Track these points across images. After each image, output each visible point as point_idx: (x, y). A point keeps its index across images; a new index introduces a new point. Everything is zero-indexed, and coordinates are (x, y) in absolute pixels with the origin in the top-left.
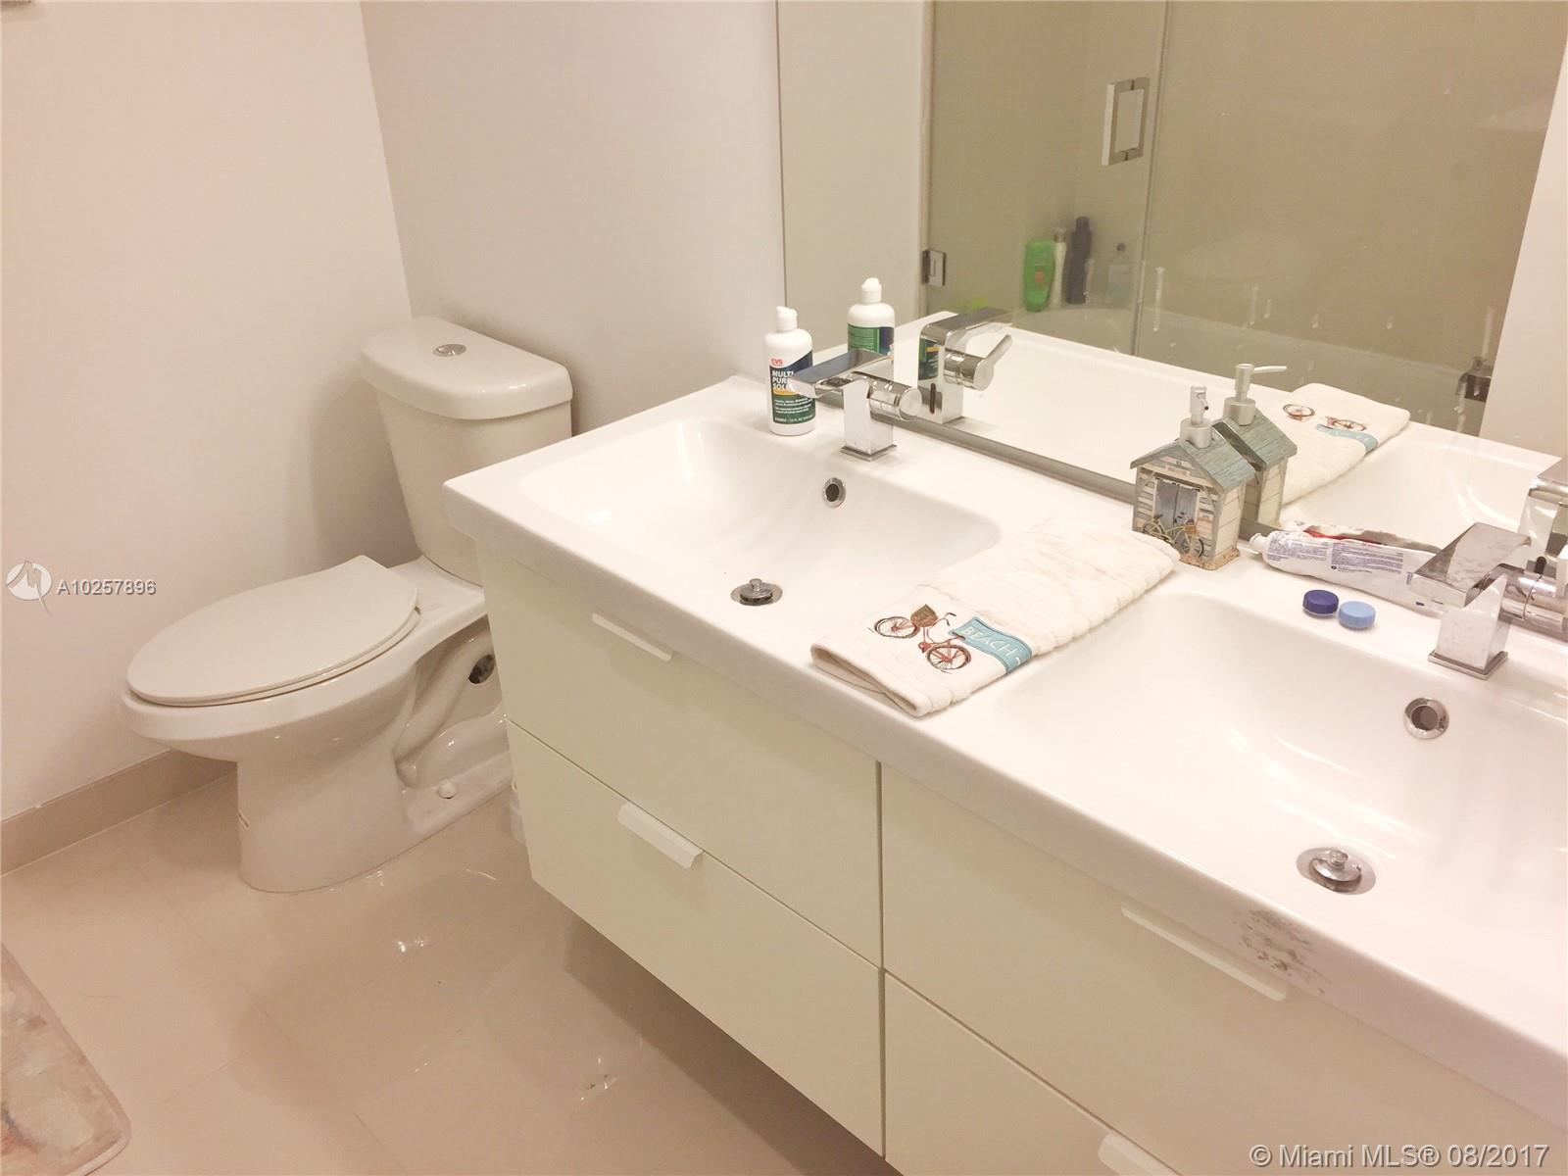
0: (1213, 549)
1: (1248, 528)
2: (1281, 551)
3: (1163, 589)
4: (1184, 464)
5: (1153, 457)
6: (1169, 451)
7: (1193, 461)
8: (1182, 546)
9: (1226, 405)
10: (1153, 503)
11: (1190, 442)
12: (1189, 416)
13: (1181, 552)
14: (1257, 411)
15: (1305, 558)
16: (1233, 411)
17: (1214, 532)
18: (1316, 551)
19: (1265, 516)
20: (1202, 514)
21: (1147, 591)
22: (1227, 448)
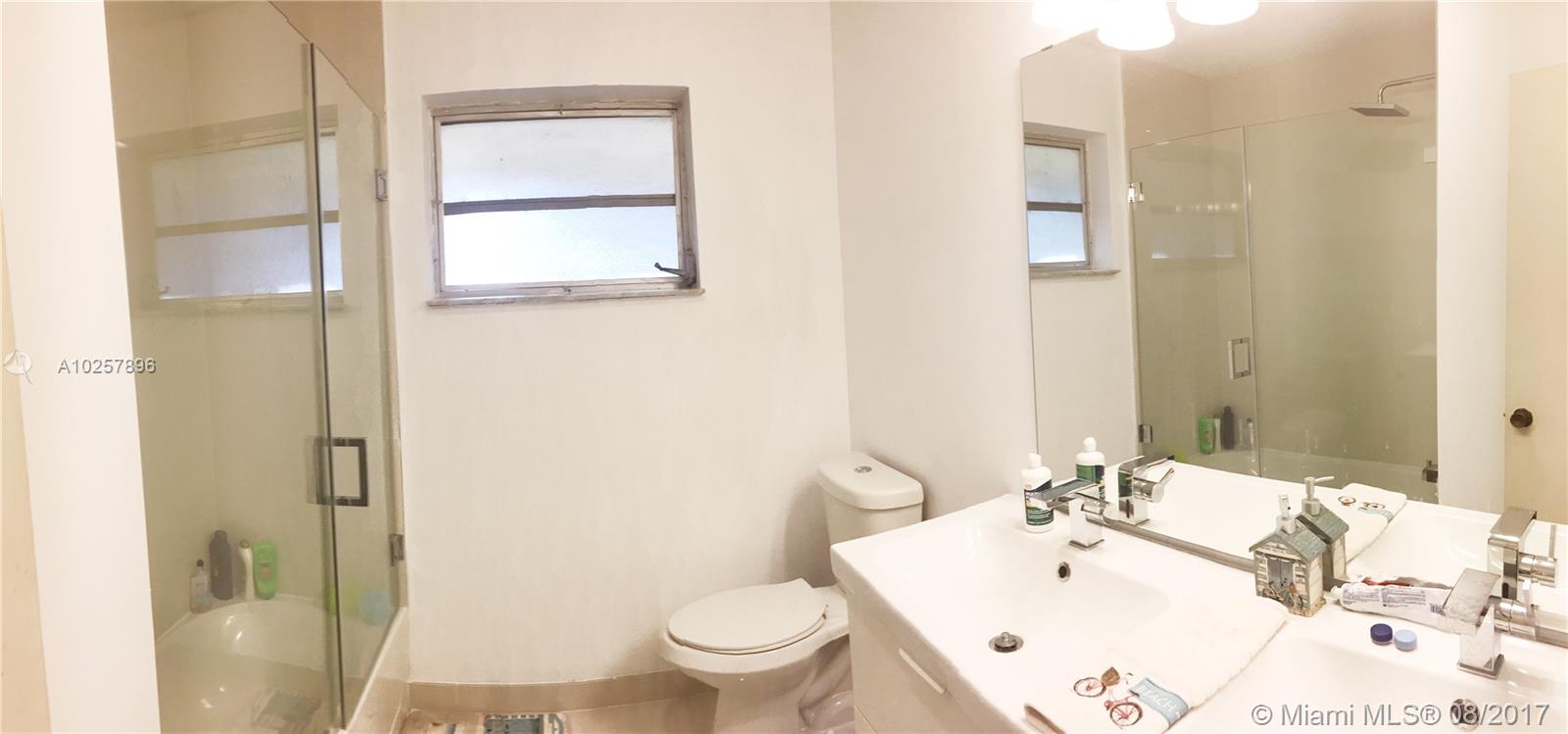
0: (1309, 602)
1: (1329, 582)
2: (1352, 598)
3: (1279, 637)
4: (1282, 546)
5: (1262, 544)
6: (1271, 538)
7: (1287, 544)
8: (1288, 603)
9: (1303, 504)
10: (1266, 574)
11: (1284, 531)
12: (1280, 513)
13: (1288, 607)
14: (1322, 505)
15: (1366, 601)
16: (1308, 508)
17: (1307, 590)
18: (1372, 595)
19: (1337, 574)
20: (1298, 579)
21: (1269, 641)
22: (1306, 531)
